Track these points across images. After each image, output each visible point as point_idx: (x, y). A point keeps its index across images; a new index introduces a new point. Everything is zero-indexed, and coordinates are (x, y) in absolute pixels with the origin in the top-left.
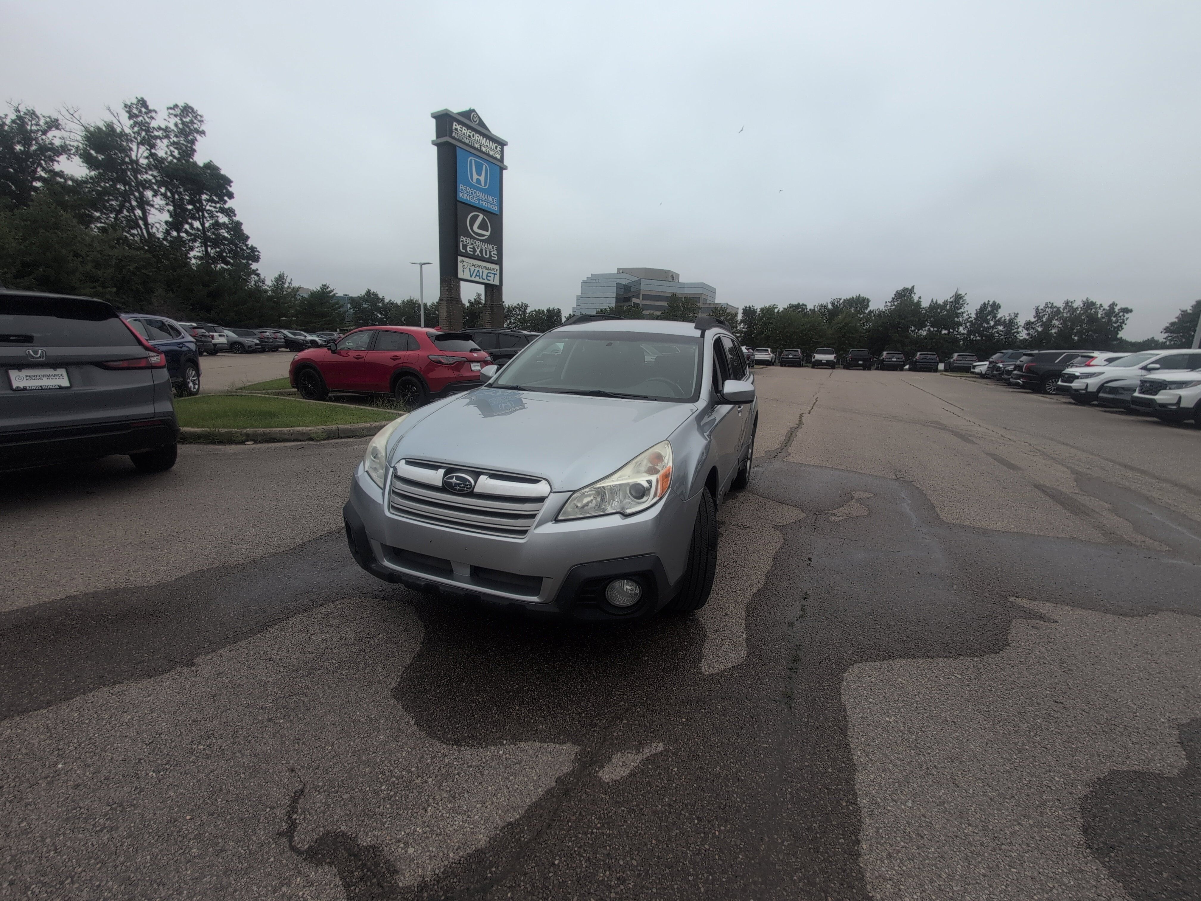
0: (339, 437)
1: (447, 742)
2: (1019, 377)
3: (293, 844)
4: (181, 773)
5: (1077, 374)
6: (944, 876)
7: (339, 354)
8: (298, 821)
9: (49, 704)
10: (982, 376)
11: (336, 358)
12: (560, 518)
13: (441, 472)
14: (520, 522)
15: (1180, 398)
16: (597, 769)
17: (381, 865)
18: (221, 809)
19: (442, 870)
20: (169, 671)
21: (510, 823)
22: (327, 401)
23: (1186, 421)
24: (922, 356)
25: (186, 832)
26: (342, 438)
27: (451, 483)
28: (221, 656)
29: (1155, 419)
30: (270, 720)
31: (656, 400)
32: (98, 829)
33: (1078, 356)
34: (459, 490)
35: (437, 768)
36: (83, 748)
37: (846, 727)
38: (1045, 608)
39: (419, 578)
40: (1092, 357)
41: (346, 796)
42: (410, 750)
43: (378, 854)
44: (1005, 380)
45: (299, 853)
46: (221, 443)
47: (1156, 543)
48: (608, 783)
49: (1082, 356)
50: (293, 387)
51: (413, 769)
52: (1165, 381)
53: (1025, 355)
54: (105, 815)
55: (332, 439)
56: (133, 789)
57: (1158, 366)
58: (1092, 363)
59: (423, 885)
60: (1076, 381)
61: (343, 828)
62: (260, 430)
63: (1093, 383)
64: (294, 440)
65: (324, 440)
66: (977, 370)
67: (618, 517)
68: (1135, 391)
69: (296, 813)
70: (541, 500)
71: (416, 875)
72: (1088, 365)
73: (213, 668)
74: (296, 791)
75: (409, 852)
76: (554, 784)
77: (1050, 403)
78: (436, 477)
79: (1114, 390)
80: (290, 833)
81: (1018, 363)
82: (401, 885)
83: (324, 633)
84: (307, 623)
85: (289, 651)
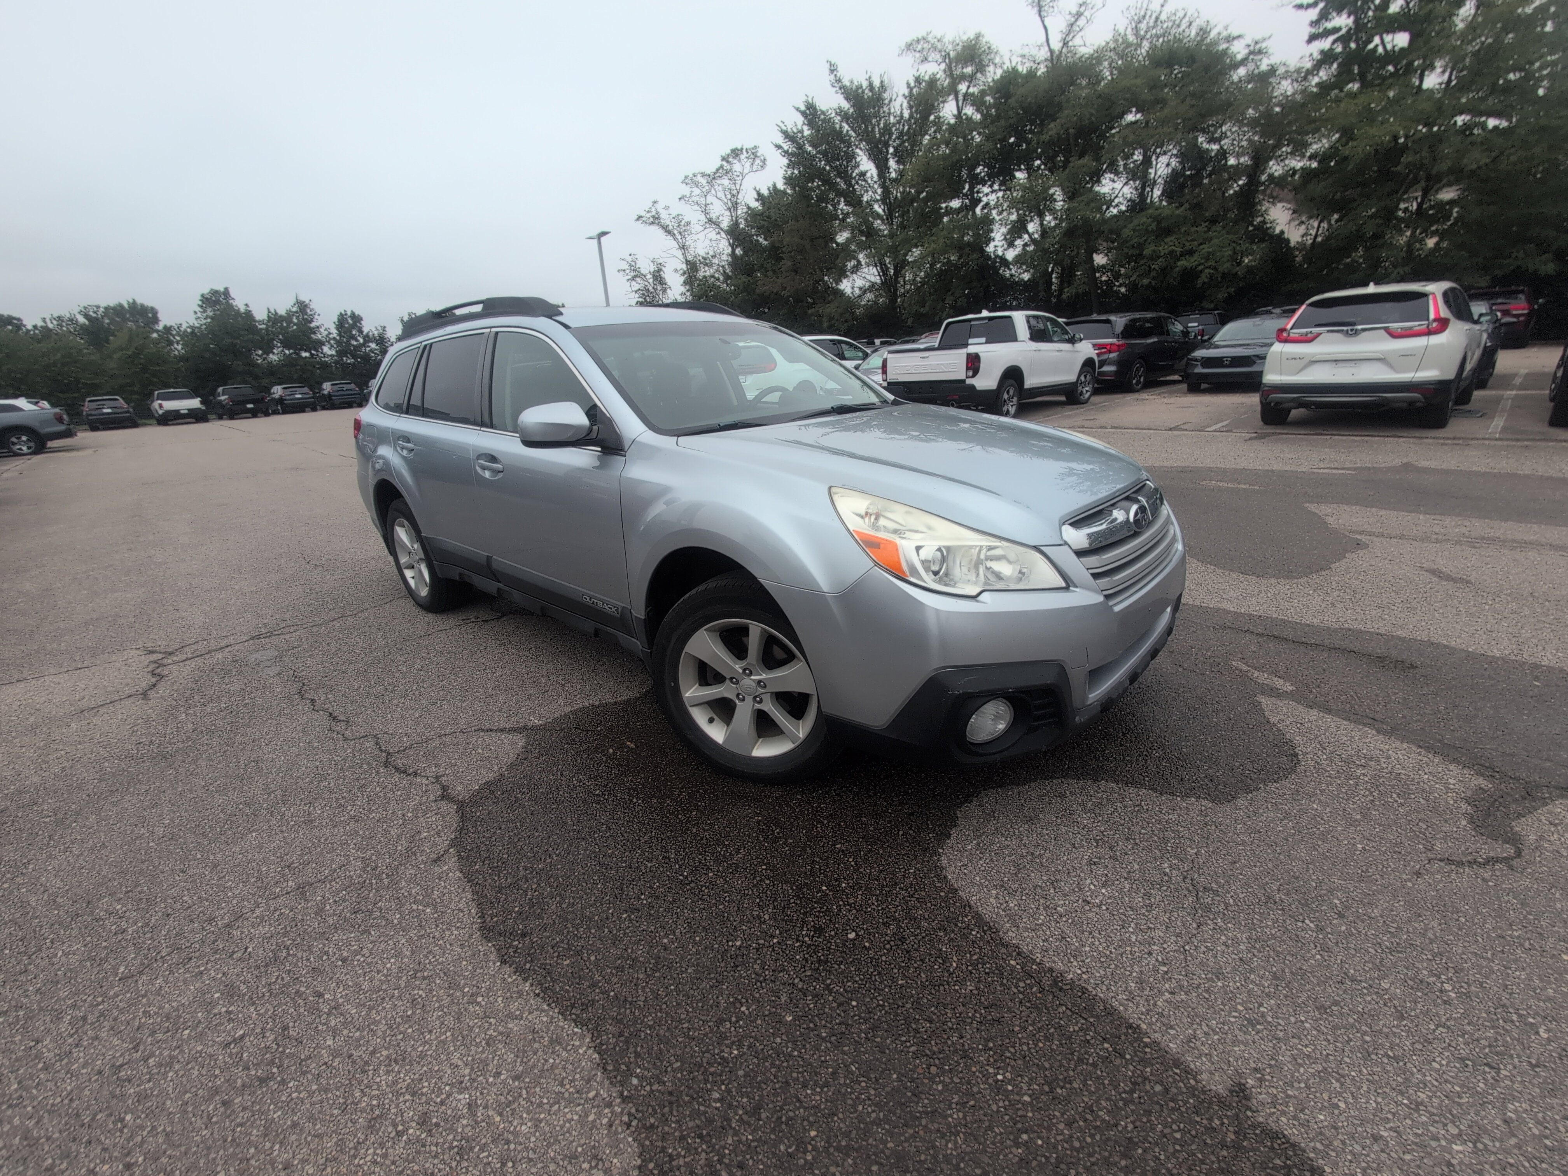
1: (1295, 761)
4: (1511, 994)
8: (1484, 856)
41: (1423, 825)
42: (1324, 785)
51: (1351, 782)
69: (1476, 859)
74: (1448, 864)
80: (1504, 861)
83: (1080, 889)
84: (1042, 917)
85: (1149, 928)
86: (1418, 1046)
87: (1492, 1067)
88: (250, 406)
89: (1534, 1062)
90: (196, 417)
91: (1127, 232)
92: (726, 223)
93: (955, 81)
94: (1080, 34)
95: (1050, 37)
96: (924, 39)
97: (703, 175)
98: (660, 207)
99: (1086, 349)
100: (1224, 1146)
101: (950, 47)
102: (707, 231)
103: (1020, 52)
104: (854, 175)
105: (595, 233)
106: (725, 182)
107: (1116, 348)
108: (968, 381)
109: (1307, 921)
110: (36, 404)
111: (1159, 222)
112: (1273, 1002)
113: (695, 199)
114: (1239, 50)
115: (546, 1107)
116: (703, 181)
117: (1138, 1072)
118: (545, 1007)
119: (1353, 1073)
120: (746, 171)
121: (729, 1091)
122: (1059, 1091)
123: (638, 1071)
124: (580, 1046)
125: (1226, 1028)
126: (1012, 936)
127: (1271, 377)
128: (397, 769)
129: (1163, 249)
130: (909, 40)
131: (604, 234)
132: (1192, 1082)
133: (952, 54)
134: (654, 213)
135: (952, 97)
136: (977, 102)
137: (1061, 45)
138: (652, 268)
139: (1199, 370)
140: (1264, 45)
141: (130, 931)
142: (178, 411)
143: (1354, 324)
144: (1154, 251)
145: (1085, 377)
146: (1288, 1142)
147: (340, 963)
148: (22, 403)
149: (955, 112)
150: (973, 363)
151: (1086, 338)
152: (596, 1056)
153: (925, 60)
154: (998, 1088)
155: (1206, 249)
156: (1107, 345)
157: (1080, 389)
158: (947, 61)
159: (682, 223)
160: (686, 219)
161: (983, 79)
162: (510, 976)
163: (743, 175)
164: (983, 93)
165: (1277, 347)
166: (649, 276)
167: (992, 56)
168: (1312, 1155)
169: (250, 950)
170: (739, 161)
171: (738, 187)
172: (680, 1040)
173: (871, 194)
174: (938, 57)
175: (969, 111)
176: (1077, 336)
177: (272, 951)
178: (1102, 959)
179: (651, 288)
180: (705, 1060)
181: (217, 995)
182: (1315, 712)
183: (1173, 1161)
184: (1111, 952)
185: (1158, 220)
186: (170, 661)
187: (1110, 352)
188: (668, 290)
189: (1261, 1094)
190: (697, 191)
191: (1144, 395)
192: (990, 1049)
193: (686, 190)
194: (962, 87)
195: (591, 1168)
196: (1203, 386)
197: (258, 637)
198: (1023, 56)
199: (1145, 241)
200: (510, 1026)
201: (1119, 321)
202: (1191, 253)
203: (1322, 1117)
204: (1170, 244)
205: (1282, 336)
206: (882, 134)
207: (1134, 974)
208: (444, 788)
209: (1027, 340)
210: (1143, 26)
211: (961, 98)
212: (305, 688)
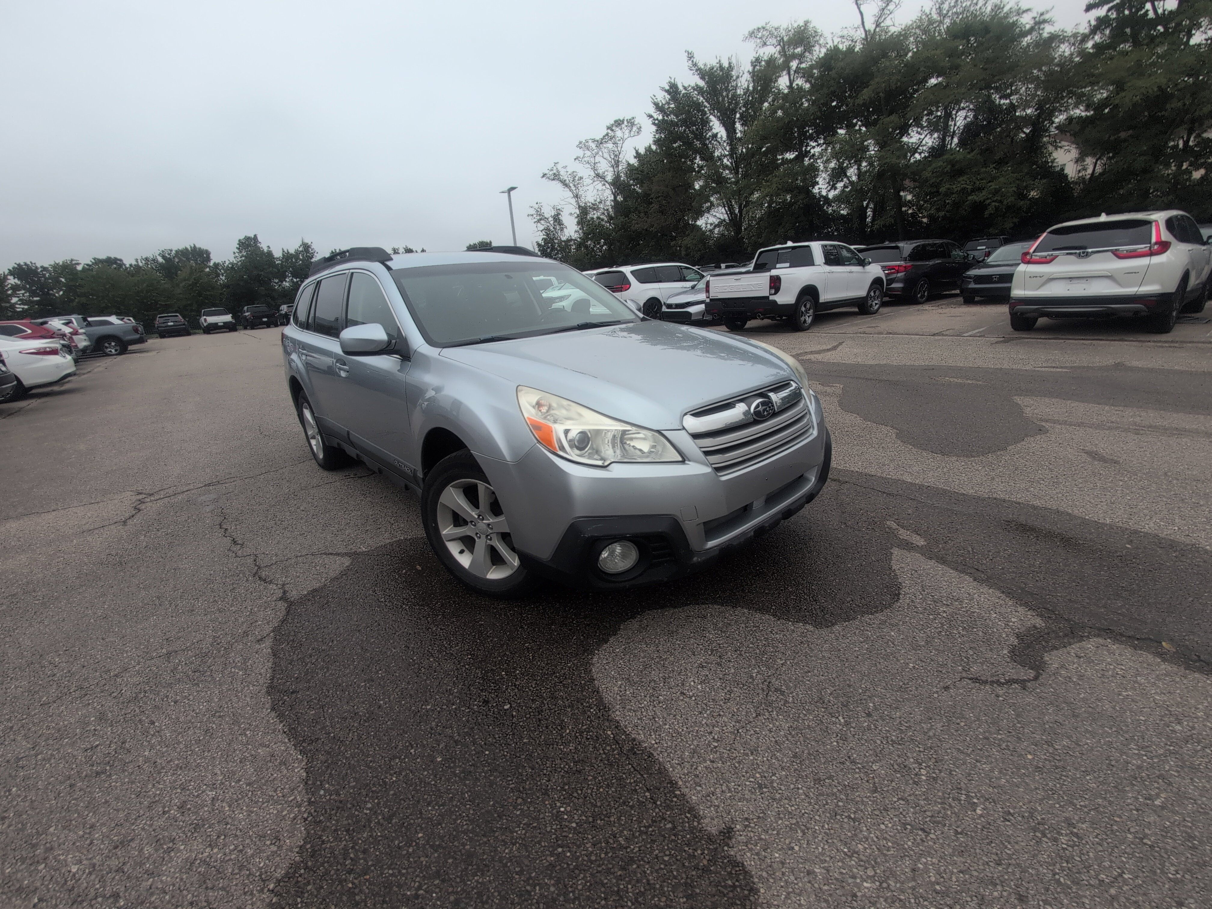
3: (1031, 679)
4: (970, 781)
13: (741, 406)
19: (1024, 608)
34: (767, 415)
43: (1022, 634)
45: (1039, 674)
48: (927, 543)
61: (1005, 652)
71: (1033, 618)
83: (683, 684)
84: (645, 702)
85: (720, 715)
86: (877, 812)
87: (924, 832)
88: (265, 320)
89: (959, 830)
90: (229, 328)
91: (926, 174)
92: (609, 178)
93: (788, 58)
94: (890, 16)
95: (865, 20)
96: (764, 28)
97: (594, 141)
98: (559, 167)
99: (875, 270)
100: (696, 868)
101: (784, 34)
102: (596, 183)
103: (840, 34)
104: (708, 136)
105: (506, 189)
106: (610, 145)
107: (903, 269)
108: (771, 298)
109: (840, 718)
110: (122, 320)
111: (953, 166)
112: (784, 773)
113: (586, 159)
114: (1026, 21)
115: (260, 804)
116: (593, 145)
117: (661, 814)
118: (286, 740)
119: (817, 828)
120: (626, 136)
121: (379, 803)
122: (599, 822)
123: (327, 786)
124: (297, 768)
125: (740, 788)
126: (617, 715)
127: (1017, 292)
128: (260, 578)
129: (956, 187)
130: (751, 29)
131: (513, 189)
132: (696, 824)
133: (785, 39)
134: (555, 171)
135: (785, 73)
136: (807, 74)
137: (874, 26)
138: (553, 213)
139: (972, 286)
140: (1046, 17)
141: (58, 675)
142: (217, 324)
143: (1086, 248)
144: (949, 189)
145: (875, 292)
146: (744, 870)
147: (173, 703)
148: (113, 319)
149: (788, 84)
150: (775, 284)
151: (873, 262)
152: (305, 774)
153: (765, 44)
154: (558, 816)
155: (993, 186)
156: (896, 266)
157: (870, 302)
158: (782, 44)
159: (577, 178)
160: (580, 175)
161: (810, 57)
162: (273, 719)
163: (623, 140)
164: (812, 67)
165: (1022, 267)
166: (551, 219)
167: (818, 38)
168: (756, 880)
169: (123, 691)
170: (621, 129)
171: (619, 149)
172: (362, 768)
173: (721, 151)
174: (774, 41)
175: (799, 81)
176: (867, 260)
177: (135, 693)
178: (674, 735)
179: (551, 228)
180: (372, 782)
181: (92, 719)
182: (932, 562)
183: (655, 874)
184: (683, 730)
185: (953, 163)
186: (149, 500)
187: (898, 272)
188: (565, 229)
189: (741, 835)
190: (588, 153)
191: (926, 307)
192: (565, 790)
193: (580, 153)
194: (794, 64)
195: (271, 844)
196: (977, 299)
197: (209, 485)
198: (842, 37)
199: (941, 181)
200: (259, 751)
201: (907, 247)
202: (980, 189)
203: (777, 855)
204: (963, 182)
205: (1026, 259)
206: (730, 103)
207: (692, 747)
208: (285, 592)
209: (822, 264)
210: (946, 6)
211: (792, 72)
212: (225, 521)
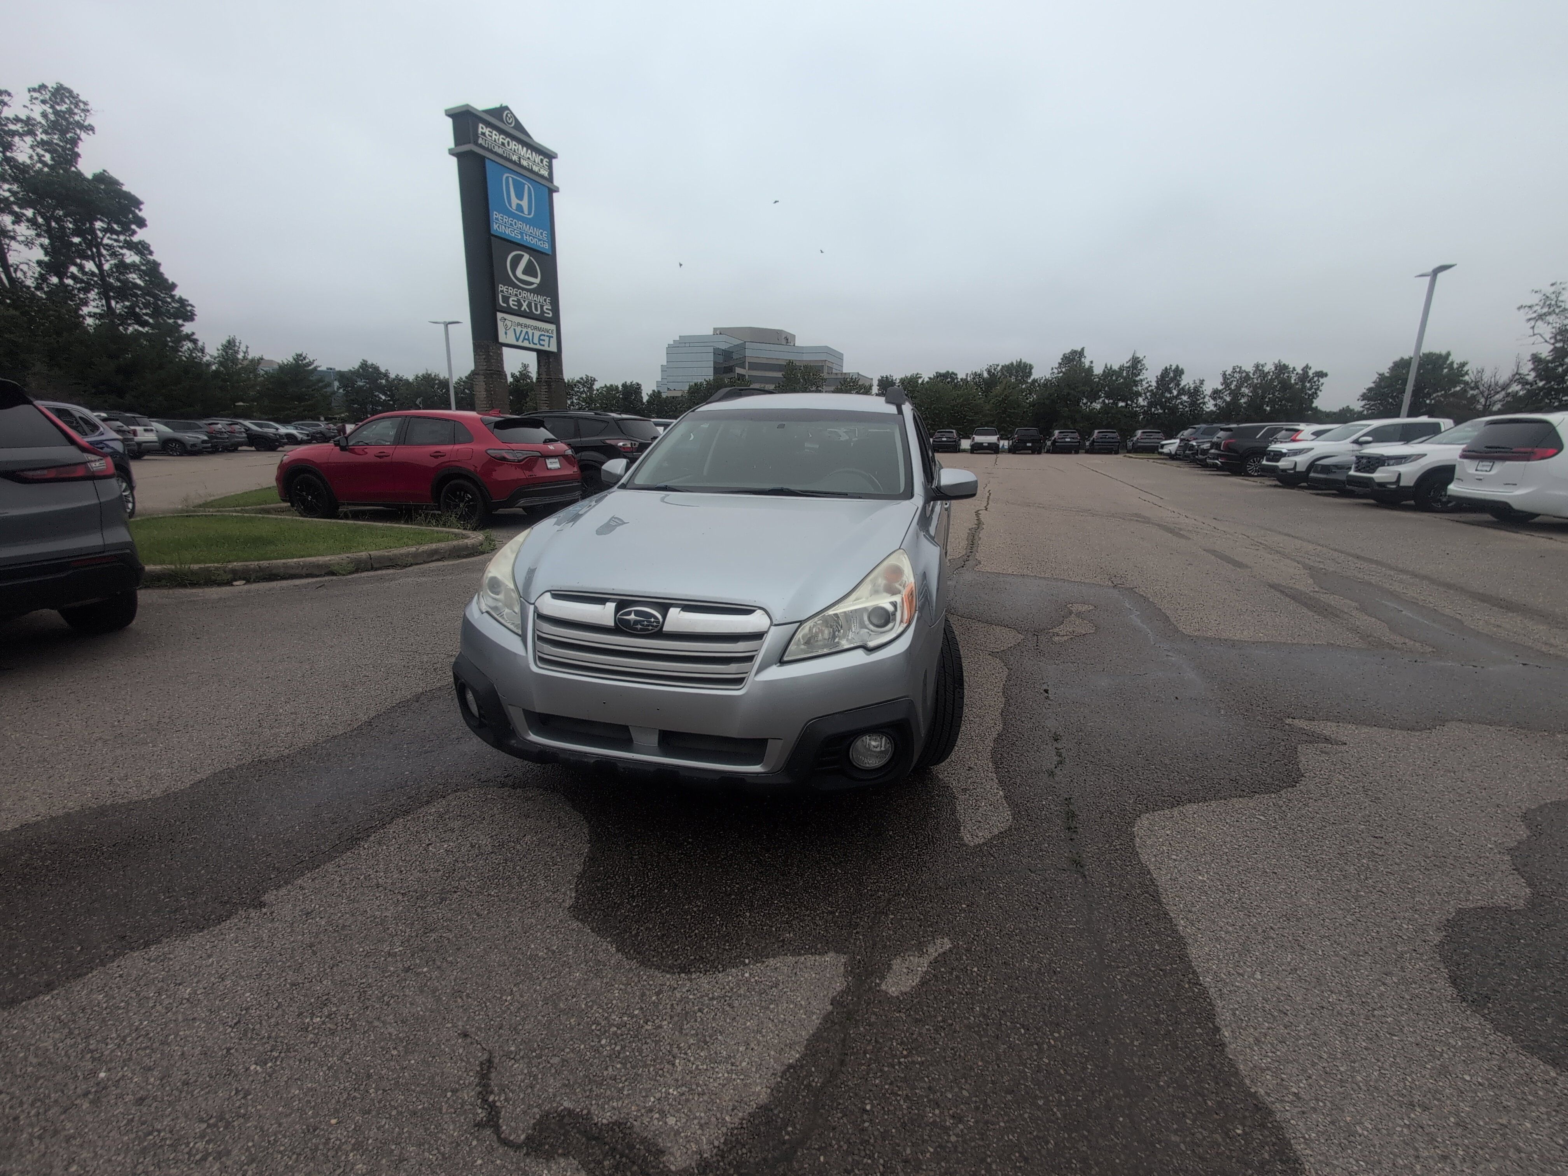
0: (373, 569)
1: (670, 970)
2: (1217, 457)
3: (502, 1136)
5: (1284, 451)
6: (1325, 1056)
7: (352, 451)
8: (498, 1104)
9: (49, 987)
10: (1172, 457)
11: (347, 457)
12: (785, 659)
13: (611, 606)
14: (733, 667)
15: (1400, 474)
16: (878, 981)
17: (638, 1146)
18: (379, 1102)
19: (722, 1141)
20: (228, 917)
21: (790, 1066)
22: (341, 519)
23: (1404, 502)
24: (1101, 434)
25: (338, 1142)
26: (376, 569)
27: (629, 621)
28: (302, 888)
29: (1372, 501)
30: (407, 970)
31: (860, 498)
32: (198, 1157)
33: (1282, 429)
34: (641, 630)
35: (668, 1006)
36: (131, 1045)
37: (1157, 892)
38: (1329, 729)
39: (585, 754)
40: (1297, 431)
41: (555, 1060)
42: (623, 987)
43: (628, 1131)
44: (1200, 460)
45: (517, 1147)
46: (194, 584)
47: (1417, 644)
48: (898, 997)
49: (1287, 430)
50: (284, 501)
51: (636, 1012)
52: (1383, 456)
53: (1222, 429)
54: (202, 1137)
55: (363, 571)
56: (234, 1092)
57: (1370, 439)
58: (1298, 438)
59: (703, 1164)
60: (1283, 459)
61: (566, 1104)
62: (254, 564)
63: (1302, 461)
64: (308, 576)
65: (351, 573)
66: (1165, 450)
67: (860, 652)
68: (1350, 468)
69: (492, 1092)
70: (758, 636)
71: (689, 1152)
72: (1294, 441)
73: (294, 906)
74: (481, 1063)
75: (670, 1123)
76: (830, 1008)
77: (1253, 487)
78: (605, 614)
79: (1326, 469)
80: (492, 1120)
81: (1215, 440)
82: (673, 1168)
86: (265, 988)
87: (236, 1024)
88: (1029, 444)
89: (232, 1051)
90: (993, 449)
117: (286, 870)
142: (982, 444)
146: (222, 921)
154: (291, 827)
189: (256, 913)
192: (315, 822)
203: (231, 936)
207: (359, 867)
